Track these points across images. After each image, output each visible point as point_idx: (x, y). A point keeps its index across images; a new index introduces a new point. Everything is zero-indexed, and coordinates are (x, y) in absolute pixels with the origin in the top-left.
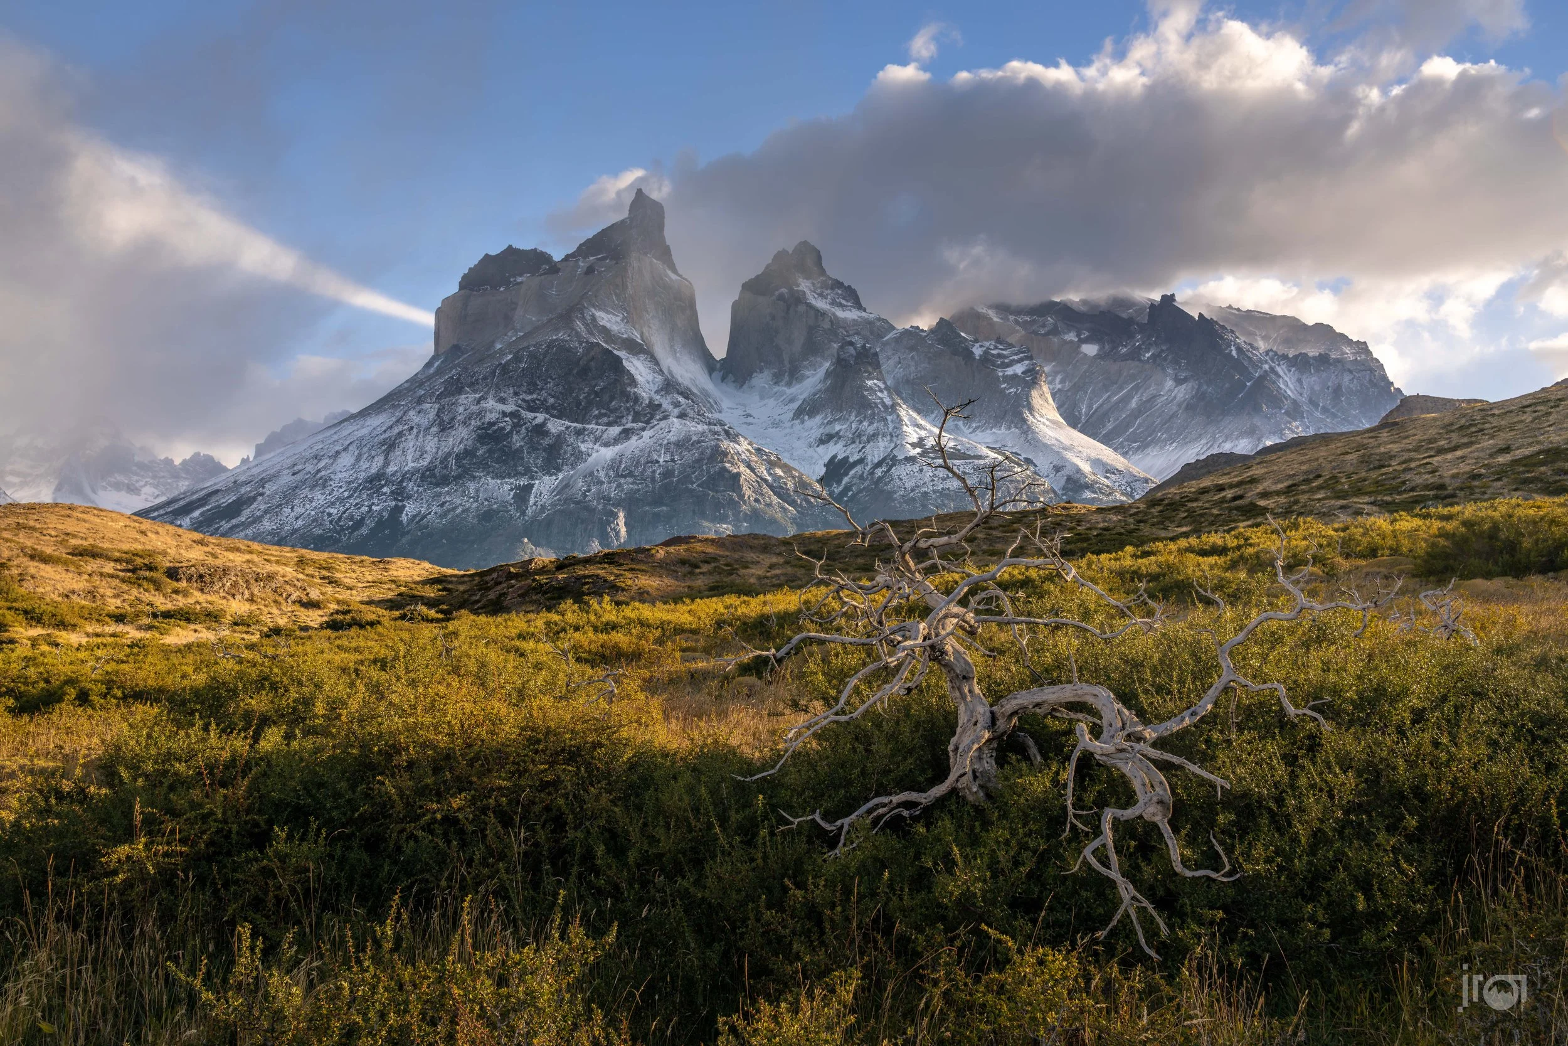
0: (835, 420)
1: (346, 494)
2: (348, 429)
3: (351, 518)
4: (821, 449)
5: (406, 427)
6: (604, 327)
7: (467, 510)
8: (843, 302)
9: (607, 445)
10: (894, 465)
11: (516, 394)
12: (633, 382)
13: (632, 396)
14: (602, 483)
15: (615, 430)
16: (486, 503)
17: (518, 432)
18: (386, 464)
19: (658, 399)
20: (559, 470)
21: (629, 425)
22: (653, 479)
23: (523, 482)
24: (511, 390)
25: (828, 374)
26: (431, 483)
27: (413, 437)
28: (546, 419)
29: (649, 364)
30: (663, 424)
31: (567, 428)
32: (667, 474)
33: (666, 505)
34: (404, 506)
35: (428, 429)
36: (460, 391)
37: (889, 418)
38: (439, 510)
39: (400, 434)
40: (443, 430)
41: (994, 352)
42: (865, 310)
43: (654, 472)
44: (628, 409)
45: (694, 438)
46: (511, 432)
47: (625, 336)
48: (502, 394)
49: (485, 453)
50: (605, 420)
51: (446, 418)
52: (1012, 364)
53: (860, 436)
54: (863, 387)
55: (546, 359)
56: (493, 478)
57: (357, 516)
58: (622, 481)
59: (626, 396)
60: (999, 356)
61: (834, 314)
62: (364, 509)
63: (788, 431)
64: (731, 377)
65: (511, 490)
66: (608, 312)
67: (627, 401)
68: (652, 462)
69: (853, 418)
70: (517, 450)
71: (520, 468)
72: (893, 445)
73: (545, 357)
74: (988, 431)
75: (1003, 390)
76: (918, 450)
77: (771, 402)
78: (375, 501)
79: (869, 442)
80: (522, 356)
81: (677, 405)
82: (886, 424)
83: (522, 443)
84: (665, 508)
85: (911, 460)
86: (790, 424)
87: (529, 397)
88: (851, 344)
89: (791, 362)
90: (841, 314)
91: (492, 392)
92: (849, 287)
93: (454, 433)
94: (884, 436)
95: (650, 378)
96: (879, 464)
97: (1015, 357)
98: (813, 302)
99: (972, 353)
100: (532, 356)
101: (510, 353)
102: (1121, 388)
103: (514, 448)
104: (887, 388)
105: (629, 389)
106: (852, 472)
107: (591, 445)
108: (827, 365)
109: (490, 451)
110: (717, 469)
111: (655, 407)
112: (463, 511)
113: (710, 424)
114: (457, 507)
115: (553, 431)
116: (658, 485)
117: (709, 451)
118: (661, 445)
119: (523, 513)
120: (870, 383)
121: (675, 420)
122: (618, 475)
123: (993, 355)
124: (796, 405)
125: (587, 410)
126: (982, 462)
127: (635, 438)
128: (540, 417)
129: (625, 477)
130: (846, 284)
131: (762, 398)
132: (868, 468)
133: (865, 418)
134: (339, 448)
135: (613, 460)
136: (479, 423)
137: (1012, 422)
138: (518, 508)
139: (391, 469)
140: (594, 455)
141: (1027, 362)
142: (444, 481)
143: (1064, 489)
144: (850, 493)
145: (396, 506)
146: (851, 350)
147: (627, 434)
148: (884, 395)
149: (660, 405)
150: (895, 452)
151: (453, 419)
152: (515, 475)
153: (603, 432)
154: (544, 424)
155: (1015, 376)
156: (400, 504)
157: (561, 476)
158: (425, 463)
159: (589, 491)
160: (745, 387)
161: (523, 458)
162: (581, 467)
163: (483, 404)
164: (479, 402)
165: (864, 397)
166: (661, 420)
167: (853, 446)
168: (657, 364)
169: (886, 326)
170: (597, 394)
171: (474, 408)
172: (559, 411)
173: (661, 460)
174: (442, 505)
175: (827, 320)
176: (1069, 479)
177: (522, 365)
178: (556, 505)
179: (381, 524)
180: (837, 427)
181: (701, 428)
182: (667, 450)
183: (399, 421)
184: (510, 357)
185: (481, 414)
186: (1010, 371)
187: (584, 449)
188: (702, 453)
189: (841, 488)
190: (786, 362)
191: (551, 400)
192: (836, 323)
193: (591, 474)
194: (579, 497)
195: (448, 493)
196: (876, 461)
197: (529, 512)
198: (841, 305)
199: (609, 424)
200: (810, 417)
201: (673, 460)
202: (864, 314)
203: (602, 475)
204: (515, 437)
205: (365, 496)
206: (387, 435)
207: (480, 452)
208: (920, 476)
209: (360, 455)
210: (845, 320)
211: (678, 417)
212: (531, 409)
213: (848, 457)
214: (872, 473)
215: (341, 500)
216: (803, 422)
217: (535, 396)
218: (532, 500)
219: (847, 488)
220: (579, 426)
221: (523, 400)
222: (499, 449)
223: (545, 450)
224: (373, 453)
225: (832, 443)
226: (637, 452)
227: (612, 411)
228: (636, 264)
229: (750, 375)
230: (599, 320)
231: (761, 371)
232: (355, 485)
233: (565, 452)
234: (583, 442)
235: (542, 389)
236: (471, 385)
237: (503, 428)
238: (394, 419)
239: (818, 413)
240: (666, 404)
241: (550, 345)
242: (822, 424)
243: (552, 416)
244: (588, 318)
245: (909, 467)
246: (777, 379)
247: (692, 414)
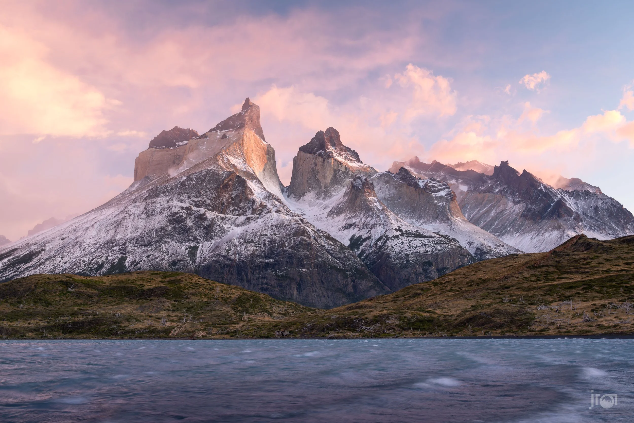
0: (353, 217)
1: (93, 250)
2: (92, 216)
3: (97, 263)
4: (346, 231)
5: (127, 215)
6: (234, 165)
7: (163, 259)
8: (351, 158)
9: (238, 226)
10: (387, 240)
11: (189, 198)
12: (252, 193)
13: (251, 200)
14: (237, 246)
15: (242, 218)
16: (173, 256)
17: (190, 218)
18: (115, 234)
19: (265, 202)
20: (212, 239)
21: (250, 216)
22: (265, 245)
23: (193, 244)
24: (187, 196)
25: (346, 194)
26: (141, 245)
27: (131, 220)
28: (205, 211)
29: (258, 185)
30: (268, 215)
31: (217, 216)
32: (273, 242)
33: (272, 258)
34: (126, 257)
35: (139, 216)
36: (157, 196)
37: (381, 216)
38: (147, 259)
39: (123, 218)
40: (148, 216)
41: (430, 184)
42: (362, 162)
43: (265, 240)
44: (249, 207)
45: (286, 223)
46: (186, 218)
47: (245, 170)
48: (181, 198)
49: (172, 229)
50: (237, 213)
51: (150, 210)
52: (439, 190)
53: (367, 225)
54: (366, 200)
55: (206, 180)
56: (176, 242)
57: (100, 263)
58: (248, 245)
59: (247, 199)
60: (433, 186)
61: (347, 164)
62: (104, 258)
63: (325, 223)
64: (293, 195)
65: (187, 249)
66: (235, 157)
67: (249, 203)
68: (263, 235)
69: (362, 216)
70: (189, 228)
71: (191, 238)
72: (385, 230)
73: (205, 178)
74: (429, 224)
75: (435, 205)
76: (399, 233)
77: (315, 208)
78: (110, 254)
79: (372, 228)
80: (192, 178)
81: (275, 206)
82: (380, 219)
83: (192, 224)
84: (271, 260)
85: (396, 237)
86: (326, 219)
87: (196, 199)
88: (359, 178)
89: (325, 187)
90: (350, 164)
91: (176, 196)
92: (354, 151)
93: (154, 218)
94: (380, 225)
95: (260, 192)
96: (379, 239)
97: (441, 188)
98: (336, 157)
99: (419, 185)
100: (198, 178)
101: (185, 176)
102: (485, 207)
103: (188, 226)
104: (379, 201)
105: (249, 196)
106: (365, 244)
107: (229, 226)
108: (344, 190)
109: (174, 228)
110: (299, 239)
111: (264, 207)
112: (160, 260)
113: (293, 216)
114: (157, 258)
115: (209, 218)
116: (267, 248)
117: (294, 230)
118: (268, 226)
119: (194, 262)
120: (370, 198)
121: (275, 213)
122: (245, 242)
123: (430, 186)
124: (328, 210)
125: (227, 207)
126: (433, 239)
127: (253, 223)
128: (202, 210)
129: (249, 243)
130: (352, 150)
131: (310, 206)
132: (373, 241)
133: (369, 216)
134: (88, 226)
135: (242, 234)
136: (169, 213)
137: (442, 220)
138: (191, 259)
139: (118, 237)
140: (231, 231)
141: (447, 190)
142: (149, 244)
143: (475, 254)
144: (365, 254)
145: (122, 257)
146: (359, 181)
147: (248, 220)
148: (378, 204)
149: (266, 206)
150: (387, 233)
151: (154, 210)
152: (188, 241)
153: (236, 219)
154: (204, 214)
155: (441, 197)
156: (124, 256)
157: (213, 242)
158: (138, 234)
159: (230, 250)
160: (300, 200)
161: (192, 232)
162: (225, 238)
163: (171, 203)
164: (168, 201)
165: (367, 205)
166: (267, 213)
167: (363, 230)
168: (262, 185)
169: (372, 171)
170: (232, 199)
171: (166, 205)
172: (213, 207)
173: (268, 234)
174: (148, 256)
175: (344, 167)
176: (477, 249)
177: (192, 182)
178: (212, 257)
179: (113, 267)
180: (354, 221)
181: (288, 218)
182: (272, 229)
183: (123, 211)
184: (185, 178)
185: (169, 208)
186: (438, 194)
187: (226, 228)
188: (291, 231)
189: (359, 252)
190: (323, 188)
191: (208, 202)
192: (347, 169)
193: (231, 241)
194: (225, 253)
195: (151, 250)
196: (377, 238)
197: (197, 261)
198: (350, 160)
199: (239, 215)
200: (337, 216)
201: (275, 234)
202: (361, 165)
203: (236, 242)
204: (188, 220)
205: (104, 251)
206: (116, 219)
207: (169, 228)
208: (402, 246)
209: (101, 229)
210: (352, 167)
211: (276, 212)
212: (197, 206)
213: (361, 236)
214: (376, 244)
215: (91, 254)
216: (333, 218)
217: (199, 199)
218: (198, 255)
219: (363, 252)
220: (223, 216)
221: (193, 201)
222: (179, 227)
223: (205, 228)
224: (108, 229)
225: (351, 229)
226: (255, 230)
227: (240, 208)
228: (247, 134)
229: (303, 194)
230: (231, 161)
231: (309, 192)
232: (98, 245)
233: (216, 229)
234: (225, 224)
235: (203, 195)
236: (164, 192)
237: (182, 216)
238: (119, 211)
239: (341, 214)
240: (269, 206)
241: (208, 172)
242: (345, 219)
243: (208, 210)
244: (225, 160)
245: (396, 241)
246: (318, 196)
247: (283, 210)
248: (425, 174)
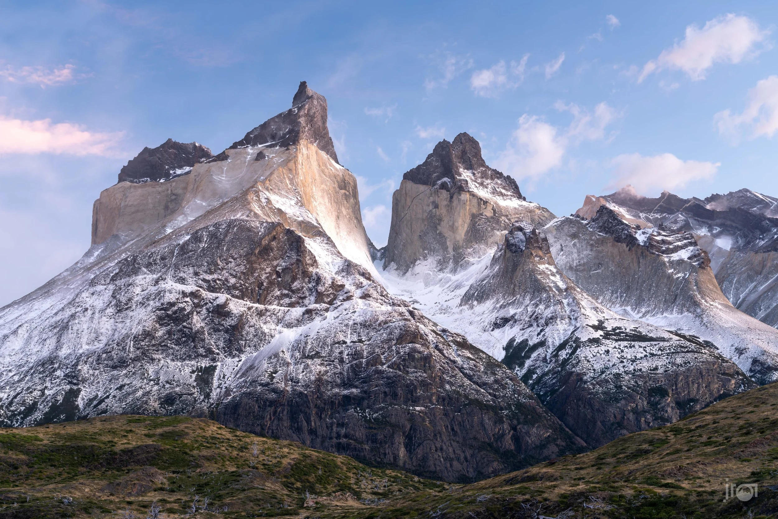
0: (509, 304)
1: (16, 378)
2: (14, 313)
3: (23, 403)
4: (497, 332)
5: (79, 309)
6: (279, 210)
7: (149, 393)
8: (503, 191)
9: (289, 326)
10: (578, 347)
11: (196, 274)
12: (315, 263)
13: (314, 276)
14: (288, 364)
15: (297, 312)
16: (168, 386)
17: (198, 313)
18: (58, 346)
19: (340, 280)
20: (241, 351)
21: (312, 306)
22: (341, 361)
23: (204, 363)
24: (191, 270)
25: (495, 260)
26: (107, 366)
27: (87, 318)
28: (227, 300)
29: (327, 246)
30: (347, 304)
31: (249, 309)
32: (356, 355)
33: (356, 387)
34: (79, 391)
35: (102, 311)
36: (136, 272)
37: (565, 301)
38: (118, 394)
39: (73, 316)
40: (120, 311)
41: (659, 238)
42: (524, 199)
43: (341, 353)
44: (310, 290)
45: (381, 318)
46: (191, 313)
47: (300, 219)
48: (182, 274)
49: (164, 334)
50: (287, 301)
51: (123, 299)
52: (677, 249)
53: (537, 319)
54: (533, 272)
55: (228, 239)
56: (173, 360)
57: (29, 401)
58: (309, 362)
59: (306, 274)
60: (663, 242)
61: (496, 203)
62: (37, 393)
63: (456, 316)
64: (393, 265)
65: (193, 372)
66: (281, 195)
67: (310, 282)
68: (339, 343)
69: (527, 301)
70: (198, 332)
71: (201, 351)
72: (572, 328)
73: (226, 236)
74: (659, 315)
75: (670, 277)
76: (601, 333)
77: (437, 289)
78: (48, 384)
79: (547, 324)
80: (202, 236)
81: (359, 286)
82: (563, 308)
83: (203, 324)
84: (354, 390)
85: (595, 341)
86: (458, 310)
87: (209, 277)
88: (520, 229)
89: (455, 249)
90: (502, 203)
91: (171, 272)
92: (508, 177)
93: (131, 314)
94: (562, 319)
95: (330, 260)
96: (562, 346)
97: (679, 243)
98: (476, 191)
99: (636, 239)
100: (213, 236)
101: (188, 234)
102: (767, 278)
103: (195, 329)
104: (559, 272)
105: (311, 269)
106: (534, 355)
107: (273, 326)
108: (492, 252)
109: (169, 333)
110: (407, 349)
111: (338, 288)
112: (143, 395)
113: (394, 304)
114: (136, 390)
115: (235, 311)
116: (346, 366)
117: (397, 332)
118: (347, 325)
119: (208, 396)
120: (542, 267)
121: (360, 301)
122: (305, 356)
123: (658, 242)
124: (462, 291)
125: (268, 290)
126: (666, 344)
127: (318, 319)
128: (222, 298)
129: (312, 358)
130: (505, 175)
131: (427, 285)
132: (550, 351)
133: (540, 301)
134: (6, 331)
135: (298, 342)
136: (158, 304)
137: (684, 305)
138: (202, 390)
139: (63, 352)
140: (277, 336)
141: (691, 248)
142: (122, 364)
143: (751, 370)
144: (535, 376)
145: (71, 390)
146: (520, 235)
147: (309, 314)
148: (557, 279)
149: (343, 286)
150: (577, 334)
151: (130, 300)
152: (196, 357)
153: (285, 313)
154: (225, 304)
155: (681, 262)
156: (75, 387)
157: (243, 357)
158: (101, 346)
159: (276, 372)
160: (408, 274)
161: (203, 340)
162: (265, 349)
163: (162, 285)
164: (157, 282)
165: (537, 280)
166: (344, 300)
167: (531, 329)
168: (334, 246)
169: (546, 214)
170: (278, 275)
171: (153, 289)
172: (241, 291)
173: (348, 341)
174: (121, 388)
175: (489, 208)
176: (755, 361)
177: (202, 245)
178: (242, 387)
179: (55, 410)
180: (512, 311)
181: (387, 308)
182: (354, 331)
183: (72, 303)
184: (187, 237)
185: (159, 294)
186: (675, 257)
187: (266, 331)
188: (391, 333)
189: (524, 371)
190: (450, 250)
191: (233, 281)
192: (497, 212)
193: (276, 355)
194: (265, 379)
195: (126, 376)
196: (557, 343)
197: (214, 394)
198: (502, 194)
199: (291, 305)
200: (480, 302)
201: (360, 341)
202: (524, 203)
203: (287, 356)
204: (195, 317)
205: (37, 380)
206: (58, 318)
207: (160, 334)
208: (607, 358)
209: (30, 337)
210: (506, 209)
211: (361, 298)
212: (211, 289)
213: (527, 340)
214: (556, 356)
215: (12, 384)
216: (472, 307)
217: (215, 276)
218: (215, 383)
219: (531, 372)
220: (261, 307)
221: (204, 280)
222: (179, 331)
223: (227, 331)
224: (45, 336)
225: (507, 327)
226: (323, 333)
227: (293, 292)
228: (304, 151)
229: (413, 262)
230: (273, 202)
231: (425, 258)
232: (26, 368)
233: (248, 333)
234: (265, 323)
235: (223, 269)
236: (149, 265)
237: (184, 309)
238: (65, 302)
239: (488, 298)
240: (349, 286)
241: (230, 225)
242: (495, 308)
243: (233, 296)
244: (263, 200)
245: (594, 349)
246: (442, 265)
247: (375, 294)
248: (648, 219)
